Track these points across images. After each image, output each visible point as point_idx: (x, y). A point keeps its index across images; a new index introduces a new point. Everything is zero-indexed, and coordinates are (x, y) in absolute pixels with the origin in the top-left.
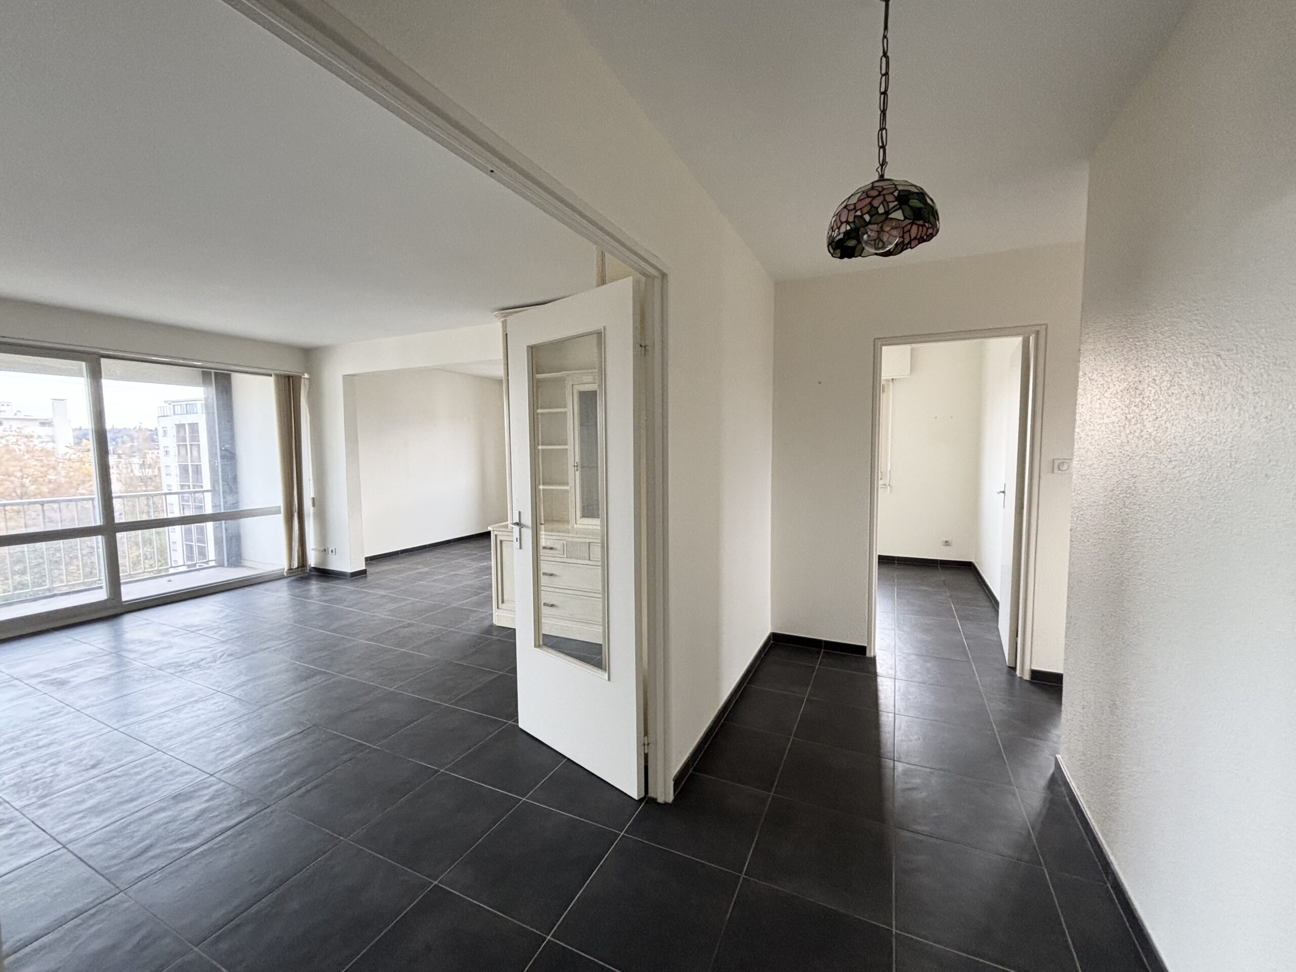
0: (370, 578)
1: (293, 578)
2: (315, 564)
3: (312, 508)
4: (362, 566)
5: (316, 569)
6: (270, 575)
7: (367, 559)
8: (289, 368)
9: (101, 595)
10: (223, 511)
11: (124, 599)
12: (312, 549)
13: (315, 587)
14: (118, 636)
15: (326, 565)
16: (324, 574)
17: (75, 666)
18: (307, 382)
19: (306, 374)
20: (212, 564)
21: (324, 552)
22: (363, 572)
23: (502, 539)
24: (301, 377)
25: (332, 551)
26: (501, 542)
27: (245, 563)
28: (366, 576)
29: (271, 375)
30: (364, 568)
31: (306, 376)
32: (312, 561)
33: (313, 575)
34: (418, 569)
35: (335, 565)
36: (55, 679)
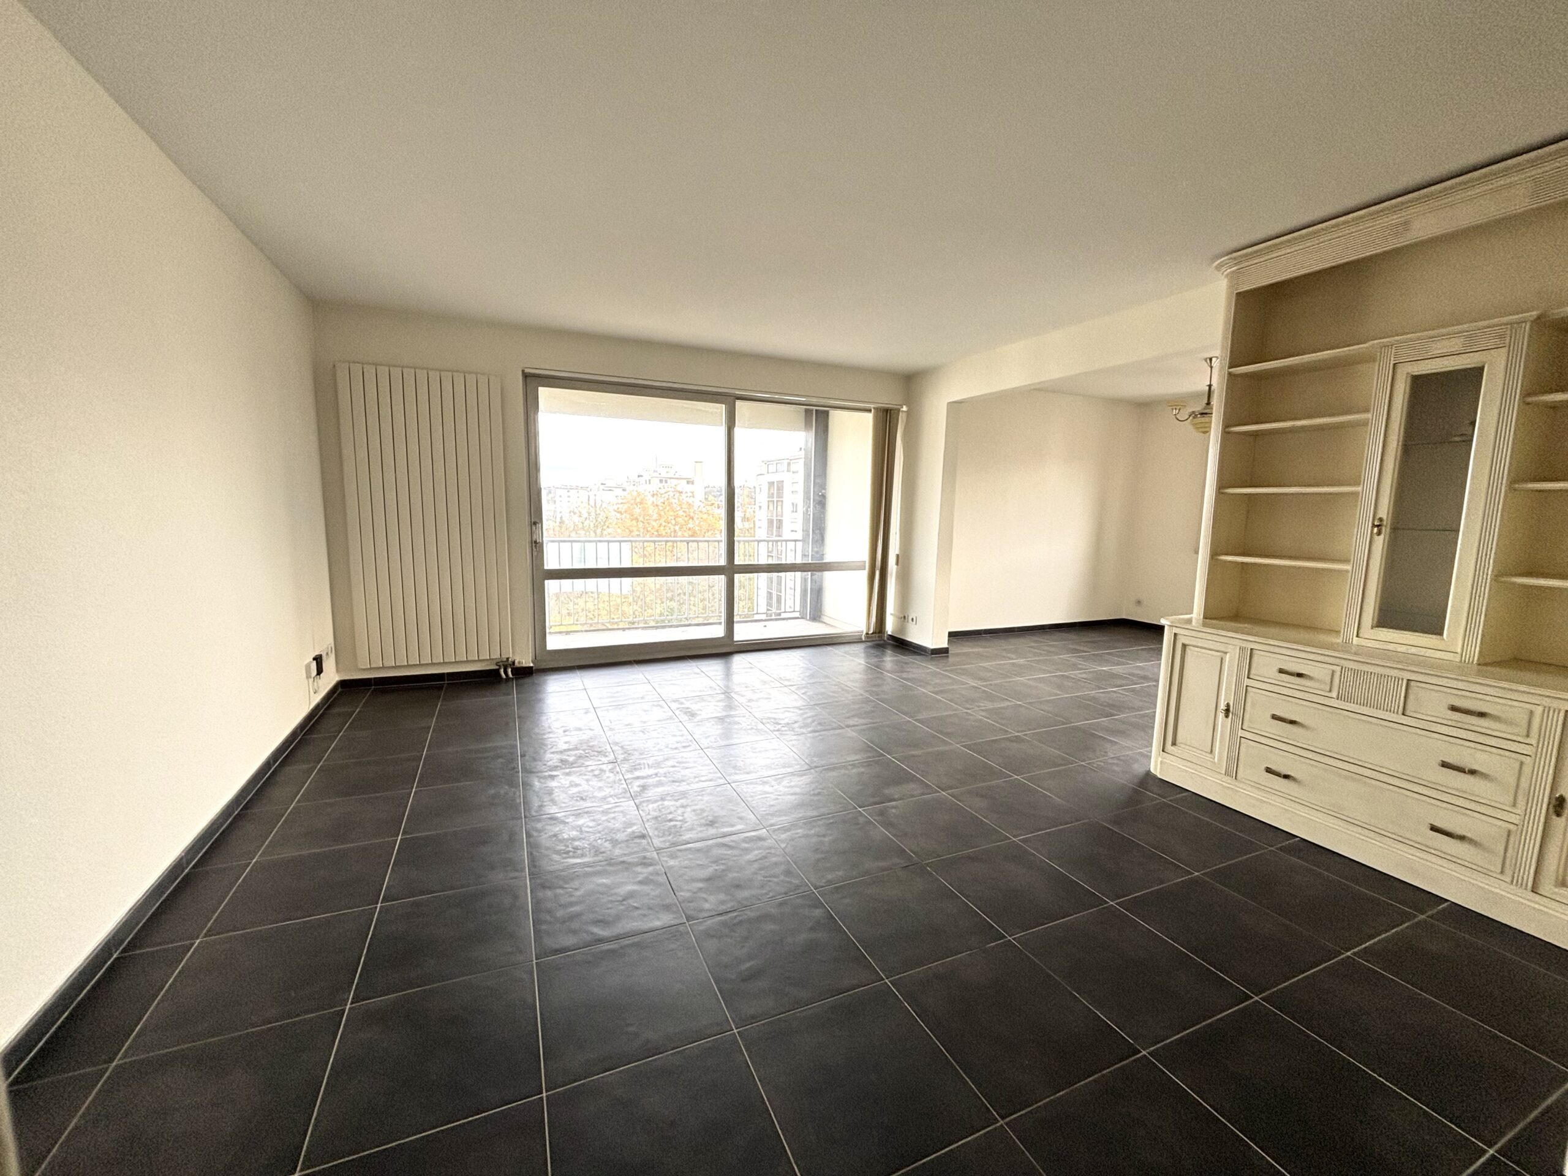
0: (951, 660)
1: (869, 644)
2: (892, 632)
3: (895, 567)
4: (943, 643)
5: (892, 637)
6: (849, 636)
7: (951, 635)
8: (887, 400)
9: (719, 632)
10: (810, 562)
11: (735, 639)
12: (891, 614)
13: (890, 659)
14: (728, 675)
15: (904, 634)
16: (901, 645)
17: (701, 698)
18: (904, 415)
19: (904, 407)
20: (797, 615)
21: (903, 619)
22: (944, 651)
23: (1186, 642)
24: (899, 410)
25: (912, 619)
26: (1184, 646)
27: (825, 619)
28: (947, 657)
29: (870, 411)
30: (945, 645)
31: (905, 408)
32: (890, 628)
33: (889, 644)
34: (1013, 659)
35: (915, 637)
36: (687, 708)
